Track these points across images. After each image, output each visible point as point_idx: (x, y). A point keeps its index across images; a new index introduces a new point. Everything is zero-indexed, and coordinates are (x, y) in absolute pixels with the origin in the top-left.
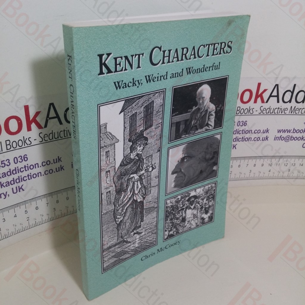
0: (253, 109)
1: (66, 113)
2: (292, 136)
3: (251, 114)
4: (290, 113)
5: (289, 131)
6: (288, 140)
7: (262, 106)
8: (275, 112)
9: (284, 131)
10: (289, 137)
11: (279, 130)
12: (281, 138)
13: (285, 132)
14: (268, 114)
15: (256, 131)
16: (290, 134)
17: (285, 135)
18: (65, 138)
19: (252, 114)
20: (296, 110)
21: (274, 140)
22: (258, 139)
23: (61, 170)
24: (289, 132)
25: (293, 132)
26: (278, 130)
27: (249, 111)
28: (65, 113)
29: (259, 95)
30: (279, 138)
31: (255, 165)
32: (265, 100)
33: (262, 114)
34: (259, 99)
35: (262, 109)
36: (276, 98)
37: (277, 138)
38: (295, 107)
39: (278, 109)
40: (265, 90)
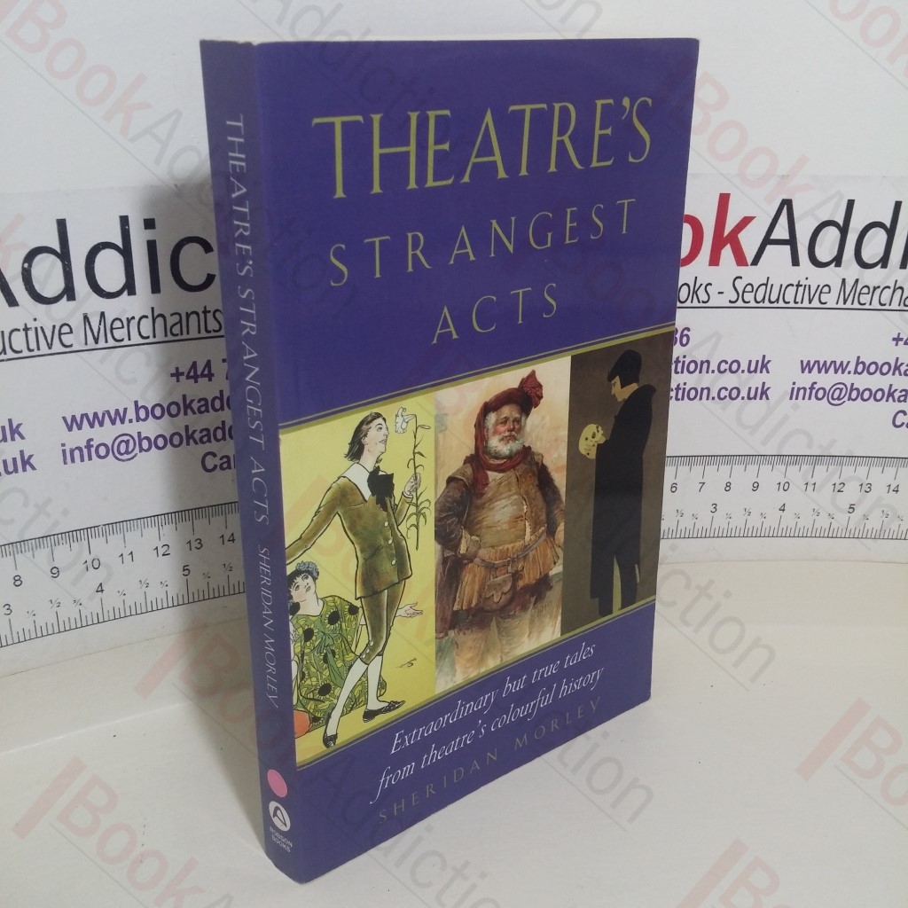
0: (708, 287)
1: (30, 266)
2: (853, 384)
3: (703, 302)
4: (841, 305)
5: (841, 368)
6: (838, 399)
7: (741, 278)
8: (787, 300)
9: (824, 367)
10: (841, 390)
11: (805, 364)
12: (814, 391)
13: (826, 372)
14: (761, 305)
15: (724, 366)
16: (847, 379)
17: (827, 380)
18: (32, 354)
19: (705, 305)
20: (860, 294)
21: (791, 398)
22: (733, 394)
23: (24, 470)
24: (843, 373)
25: (856, 372)
26: (802, 362)
27: (695, 292)
28: (26, 265)
29: (726, 239)
30: (808, 391)
31: (728, 486)
32: (750, 255)
33: (740, 303)
34: (727, 253)
35: (740, 285)
36: (787, 248)
37: (802, 392)
38: (857, 281)
39: (795, 288)
40: (746, 221)
